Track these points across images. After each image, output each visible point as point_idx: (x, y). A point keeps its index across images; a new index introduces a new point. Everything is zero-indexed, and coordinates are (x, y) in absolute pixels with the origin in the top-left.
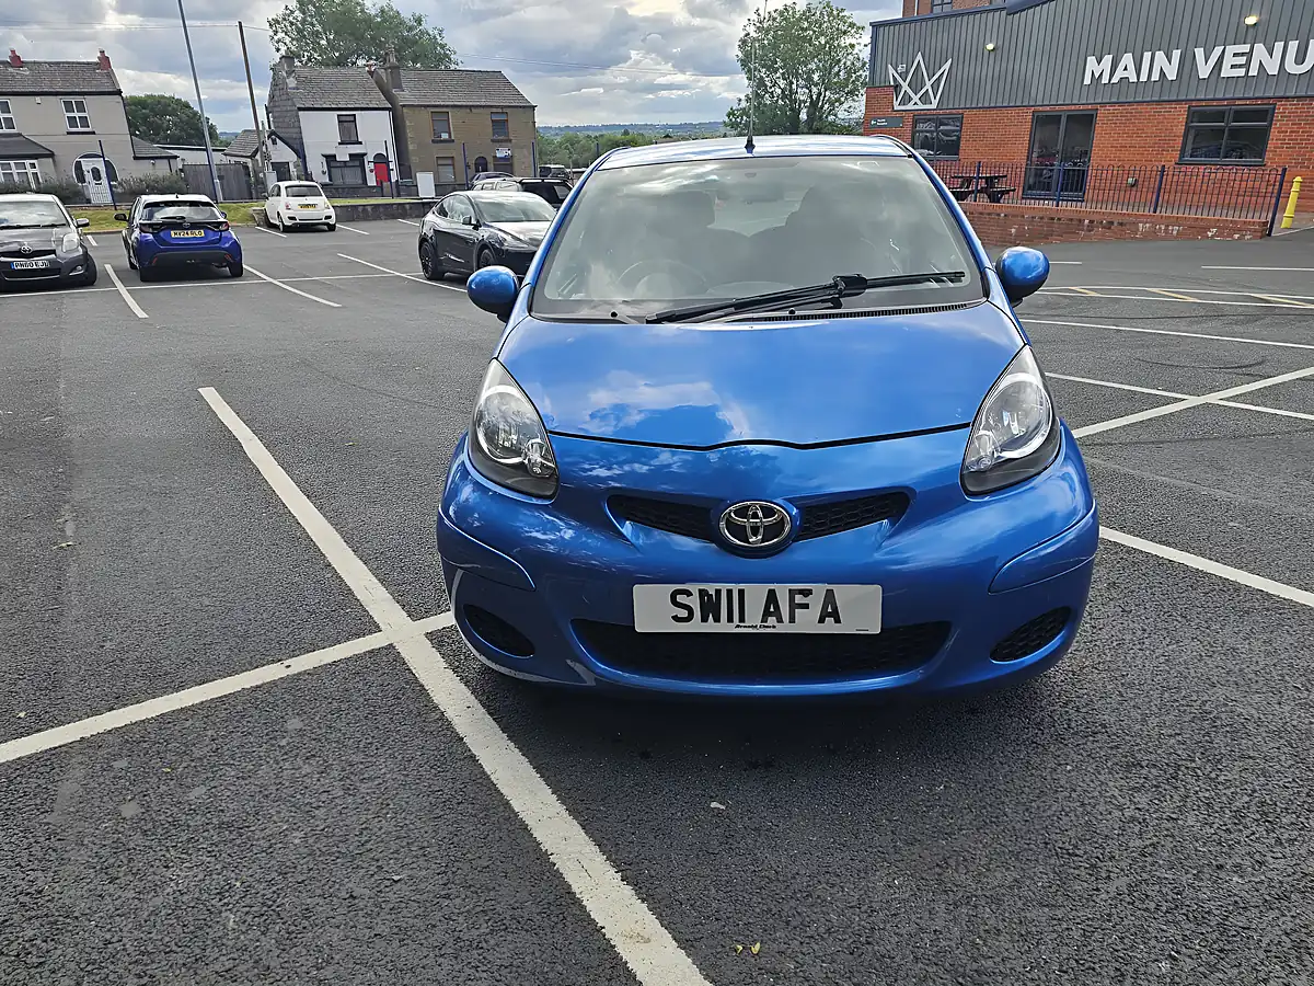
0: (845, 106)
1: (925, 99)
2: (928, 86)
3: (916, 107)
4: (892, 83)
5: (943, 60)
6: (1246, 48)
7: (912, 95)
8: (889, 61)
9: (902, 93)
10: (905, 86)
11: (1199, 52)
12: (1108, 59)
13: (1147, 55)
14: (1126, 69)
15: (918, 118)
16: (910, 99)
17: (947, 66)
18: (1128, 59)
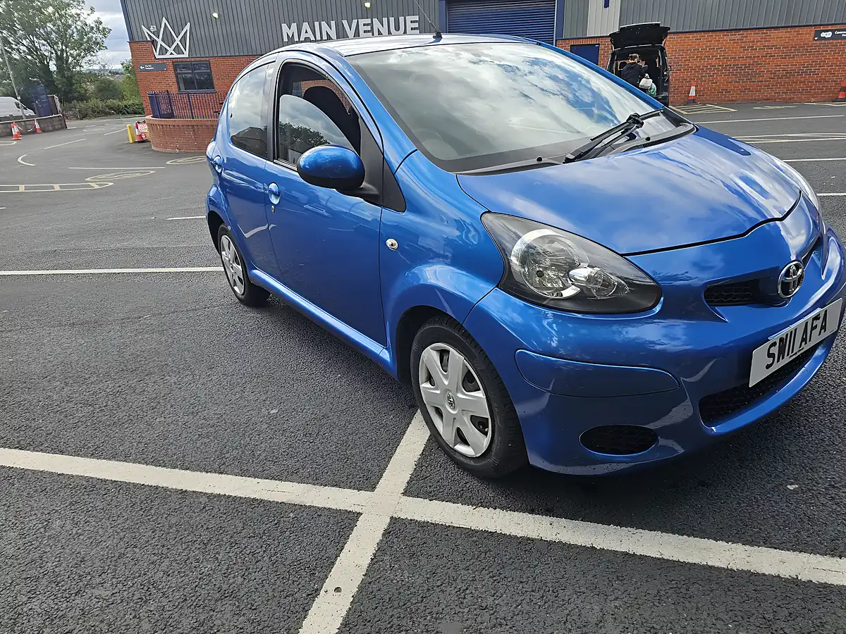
0: (87, 59)
1: (177, 50)
2: (178, 41)
3: (172, 56)
4: (149, 39)
5: (183, 23)
6: (369, 21)
7: (167, 48)
8: (141, 22)
9: (159, 47)
10: (160, 42)
11: (345, 22)
12: (294, 26)
13: (317, 24)
14: (306, 32)
15: (177, 64)
16: (167, 51)
17: (188, 27)
18: (306, 26)
